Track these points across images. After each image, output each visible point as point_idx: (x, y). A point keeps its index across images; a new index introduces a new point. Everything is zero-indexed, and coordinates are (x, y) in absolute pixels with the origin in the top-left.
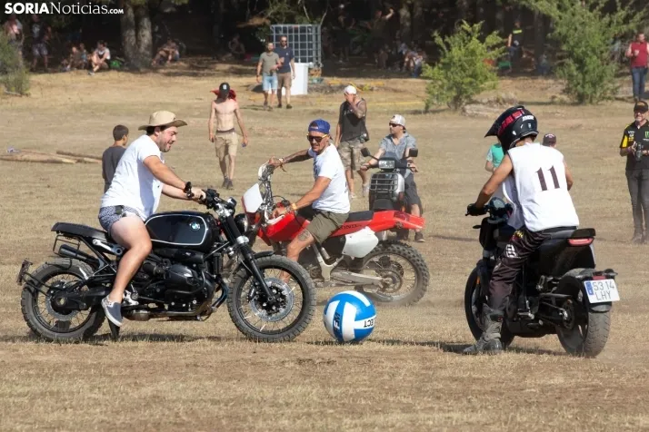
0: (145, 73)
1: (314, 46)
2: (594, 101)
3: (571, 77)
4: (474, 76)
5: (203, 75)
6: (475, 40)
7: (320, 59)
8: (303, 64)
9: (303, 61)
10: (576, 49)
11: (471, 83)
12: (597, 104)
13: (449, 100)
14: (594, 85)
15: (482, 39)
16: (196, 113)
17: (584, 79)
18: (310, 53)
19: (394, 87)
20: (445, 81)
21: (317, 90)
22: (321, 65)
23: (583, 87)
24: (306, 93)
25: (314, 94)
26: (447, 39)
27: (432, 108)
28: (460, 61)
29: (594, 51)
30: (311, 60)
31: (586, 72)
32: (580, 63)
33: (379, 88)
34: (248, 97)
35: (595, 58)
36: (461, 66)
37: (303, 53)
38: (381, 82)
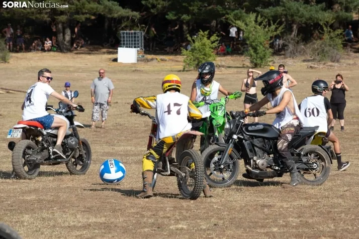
0: (67, 52)
1: (140, 41)
2: (262, 66)
3: (251, 56)
4: (205, 55)
5: (93, 54)
6: (205, 39)
7: (143, 47)
8: (135, 49)
9: (135, 47)
10: (253, 43)
11: (204, 58)
12: (263, 68)
13: (194, 65)
14: (261, 59)
15: (209, 38)
16: (80, 71)
17: (257, 56)
18: (138, 44)
19: (176, 59)
20: (192, 57)
21: (141, 61)
22: (144, 50)
23: (256, 60)
24: (136, 62)
25: (140, 62)
26: (193, 38)
27: (186, 69)
28: (199, 48)
29: (261, 44)
30: (138, 47)
31: (258, 53)
32: (255, 50)
33: (170, 60)
34: (109, 64)
35: (262, 47)
36: (199, 50)
37: (135, 44)
38: (171, 57)
